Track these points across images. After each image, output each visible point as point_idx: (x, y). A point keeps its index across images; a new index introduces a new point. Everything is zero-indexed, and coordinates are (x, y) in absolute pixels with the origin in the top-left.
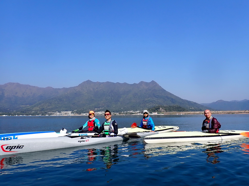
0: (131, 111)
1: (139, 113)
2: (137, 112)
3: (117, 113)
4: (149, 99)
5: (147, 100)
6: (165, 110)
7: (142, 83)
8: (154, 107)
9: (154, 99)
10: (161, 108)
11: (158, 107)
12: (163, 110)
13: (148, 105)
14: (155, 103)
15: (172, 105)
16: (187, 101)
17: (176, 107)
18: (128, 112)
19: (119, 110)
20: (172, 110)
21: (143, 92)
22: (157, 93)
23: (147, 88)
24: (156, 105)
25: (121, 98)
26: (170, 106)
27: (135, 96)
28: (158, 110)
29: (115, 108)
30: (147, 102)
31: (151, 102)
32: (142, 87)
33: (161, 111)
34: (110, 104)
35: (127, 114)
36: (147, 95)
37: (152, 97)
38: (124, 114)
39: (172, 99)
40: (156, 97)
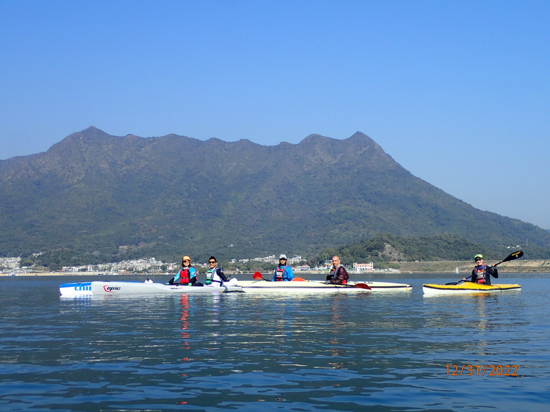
1: (302, 264)
2: (293, 260)
4: (343, 208)
5: (333, 210)
6: (405, 251)
7: (313, 141)
8: (362, 242)
9: (362, 210)
10: (387, 246)
11: (375, 243)
12: (395, 255)
13: (337, 231)
14: (364, 227)
15: (435, 232)
16: (497, 218)
17: (449, 243)
18: (257, 259)
19: (220, 251)
20: (433, 255)
21: (317, 178)
22: (374, 183)
23: (335, 162)
24: (371, 233)
25: (229, 203)
26: (426, 237)
27: (285, 197)
28: (377, 255)
29: (202, 246)
30: (333, 219)
31: (350, 219)
32: (316, 160)
33: (391, 258)
34: (183, 229)
35: (249, 269)
36: (334, 194)
37: (354, 199)
38: (239, 268)
39: (436, 209)
40: (369, 201)
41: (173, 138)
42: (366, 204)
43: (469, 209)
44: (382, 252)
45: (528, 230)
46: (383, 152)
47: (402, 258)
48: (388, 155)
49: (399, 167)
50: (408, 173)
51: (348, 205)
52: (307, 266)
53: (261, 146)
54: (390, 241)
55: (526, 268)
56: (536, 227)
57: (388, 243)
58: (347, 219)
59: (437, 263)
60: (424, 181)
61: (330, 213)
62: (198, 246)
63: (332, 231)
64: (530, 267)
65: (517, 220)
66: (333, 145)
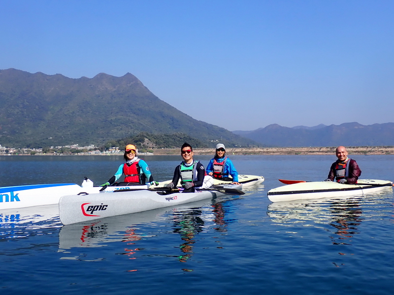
0: (75, 146)
1: (95, 149)
2: (89, 147)
3: (37, 150)
4: (119, 117)
5: (113, 118)
6: (156, 143)
7: (101, 77)
8: (131, 137)
9: (131, 118)
10: (146, 139)
11: (139, 138)
12: (151, 145)
13: (115, 130)
14: (131, 128)
15: (172, 132)
16: (205, 125)
17: (181, 138)
18: (67, 146)
19: (44, 141)
20: (172, 145)
21: (104, 99)
22: (137, 103)
23: (114, 90)
24: (136, 132)
25: (49, 112)
26: (168, 135)
27: (84, 110)
28: (140, 145)
29: (32, 138)
30: (113, 123)
31: (123, 124)
32: (103, 88)
33: (148, 146)
34: (19, 127)
35: (62, 152)
36: (114, 108)
37: (126, 112)
38: (56, 152)
39: (173, 119)
40: (135, 113)
41: (12, 71)
42: (132, 115)
43: (190, 119)
44: (143, 143)
45: (222, 131)
46: (143, 85)
47: (155, 147)
48: (146, 87)
49: (152, 95)
50: (157, 98)
51: (122, 116)
52: (98, 151)
53: (69, 79)
54: (147, 136)
56: (226, 130)
57: (147, 138)
58: (122, 124)
59: (175, 149)
60: (166, 103)
61: (111, 120)
62: (29, 138)
63: (112, 131)
65: (216, 126)
66: (113, 80)
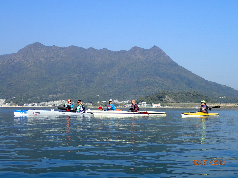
0: (115, 101)
1: (129, 103)
2: (125, 102)
3: (89, 104)
4: (148, 79)
6: (175, 99)
7: (135, 49)
8: (156, 94)
9: (156, 80)
10: (167, 96)
11: (161, 95)
12: (170, 100)
13: (145, 89)
14: (157, 88)
16: (215, 84)
17: (194, 95)
19: (93, 97)
20: (187, 100)
21: (137, 66)
22: (161, 68)
23: (144, 59)
24: (160, 90)
25: (98, 76)
26: (184, 92)
27: (122, 74)
28: (162, 100)
30: (143, 84)
31: (151, 84)
32: (136, 58)
33: (168, 101)
34: (77, 88)
35: (106, 106)
36: (144, 73)
37: (153, 75)
38: (101, 105)
39: (189, 80)
40: (159, 76)
41: (73, 47)
42: (158, 77)
43: (203, 80)
44: (164, 99)
45: (229, 90)
46: (166, 55)
47: (173, 101)
48: (168, 56)
49: (173, 61)
50: (177, 64)
51: (150, 78)
53: (112, 51)
54: (168, 94)
55: (227, 106)
56: (232, 89)
58: (149, 84)
59: (189, 104)
60: (183, 68)
61: (142, 81)
62: (84, 95)
63: (143, 89)
64: (230, 106)
65: (224, 86)
66: (144, 51)
